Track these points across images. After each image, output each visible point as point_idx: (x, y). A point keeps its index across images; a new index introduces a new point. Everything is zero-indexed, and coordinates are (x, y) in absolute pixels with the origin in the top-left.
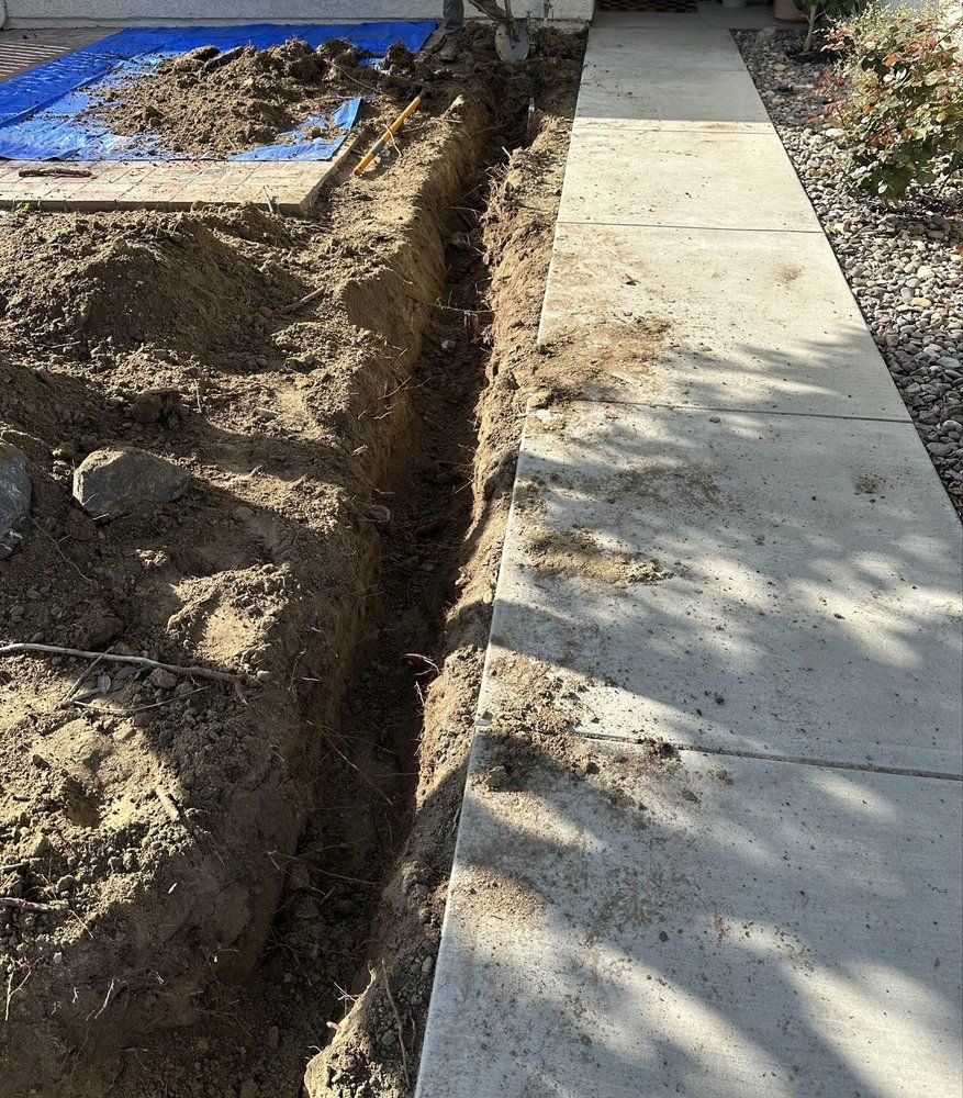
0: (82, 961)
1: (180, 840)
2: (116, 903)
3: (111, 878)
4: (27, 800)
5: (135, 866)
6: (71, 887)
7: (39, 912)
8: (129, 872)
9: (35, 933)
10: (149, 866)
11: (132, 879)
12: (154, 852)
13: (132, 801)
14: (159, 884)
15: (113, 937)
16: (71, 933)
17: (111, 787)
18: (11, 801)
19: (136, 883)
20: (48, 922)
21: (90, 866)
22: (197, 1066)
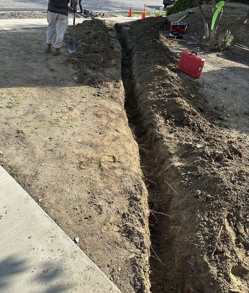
0: (200, 261)
1: (224, 289)
2: (210, 269)
3: (217, 270)
4: (243, 260)
5: (219, 276)
6: (217, 261)
7: (212, 253)
8: (217, 274)
9: (207, 252)
10: (218, 279)
11: (215, 274)
12: (221, 281)
13: (240, 286)
14: (213, 280)
15: (203, 268)
16: (206, 259)
17: (246, 283)
18: (243, 257)
19: (214, 274)
20: (209, 255)
21: (221, 266)
22: (175, 289)
